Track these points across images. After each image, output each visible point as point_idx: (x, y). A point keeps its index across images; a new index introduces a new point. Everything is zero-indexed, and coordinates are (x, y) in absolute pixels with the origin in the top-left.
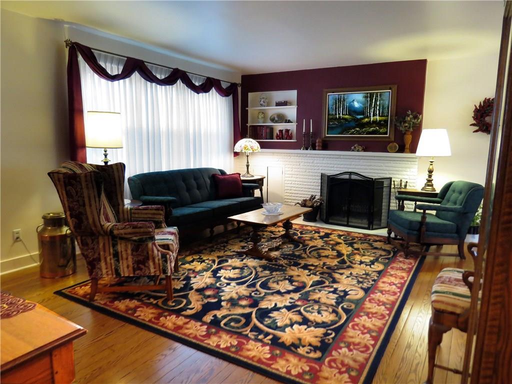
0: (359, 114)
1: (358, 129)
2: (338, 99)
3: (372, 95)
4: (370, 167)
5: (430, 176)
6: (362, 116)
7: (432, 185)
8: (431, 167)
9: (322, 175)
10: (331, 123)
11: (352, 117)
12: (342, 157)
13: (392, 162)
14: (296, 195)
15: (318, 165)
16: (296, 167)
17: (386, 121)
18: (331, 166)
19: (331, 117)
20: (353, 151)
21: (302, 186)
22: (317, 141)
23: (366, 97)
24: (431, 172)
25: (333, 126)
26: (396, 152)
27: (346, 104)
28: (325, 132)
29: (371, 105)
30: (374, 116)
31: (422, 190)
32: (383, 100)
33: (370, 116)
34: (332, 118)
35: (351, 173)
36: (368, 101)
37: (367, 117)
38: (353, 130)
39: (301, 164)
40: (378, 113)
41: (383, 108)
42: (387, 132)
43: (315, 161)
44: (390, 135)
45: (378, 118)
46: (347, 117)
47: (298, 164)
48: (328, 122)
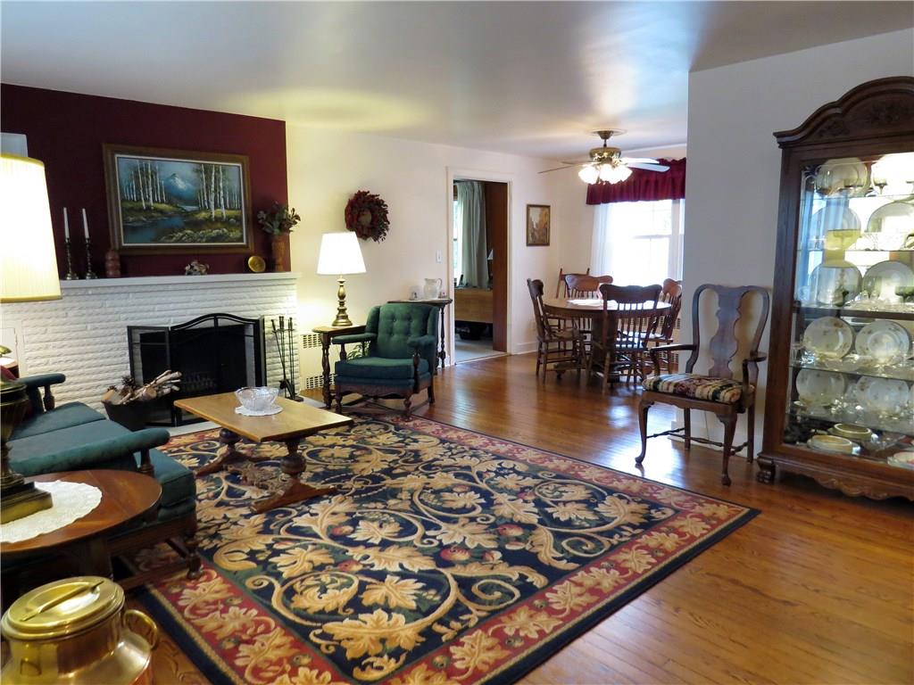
0: (188, 202)
1: (189, 232)
2: (141, 169)
3: (207, 170)
5: (342, 304)
7: (346, 317)
8: (342, 290)
9: (130, 329)
10: (131, 219)
11: (175, 209)
12: (170, 287)
13: (259, 288)
15: (117, 309)
16: (57, 321)
17: (238, 219)
19: (129, 205)
20: (190, 274)
21: (81, 364)
23: (198, 171)
24: (342, 297)
25: (136, 224)
26: (264, 272)
27: (160, 181)
28: (120, 238)
29: (208, 187)
30: (216, 207)
31: (334, 325)
32: (229, 180)
33: (209, 208)
34: (132, 209)
36: (202, 180)
37: (205, 209)
38: (181, 234)
39: (71, 313)
40: (222, 202)
41: (231, 195)
42: (242, 236)
43: (108, 303)
44: (247, 242)
45: (224, 212)
46: (163, 206)
47: (61, 313)
48: (123, 218)
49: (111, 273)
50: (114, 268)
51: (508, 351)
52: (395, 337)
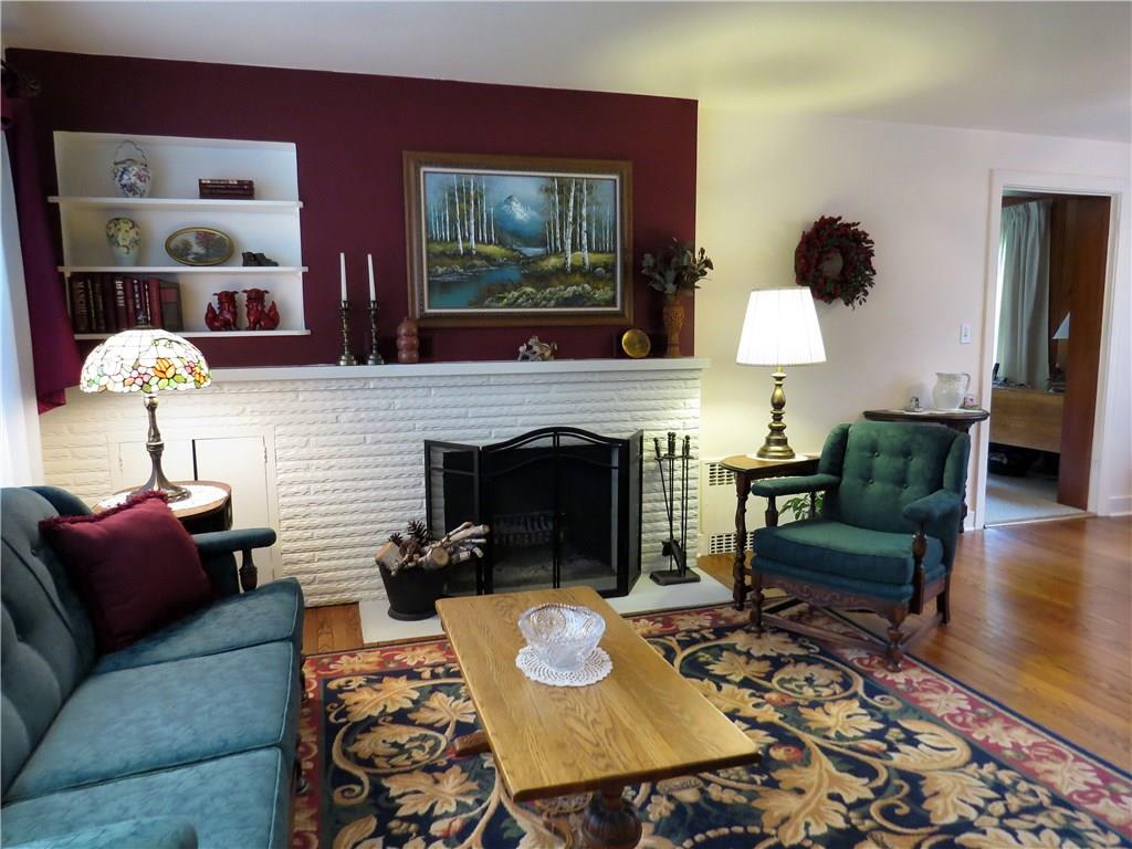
0: (529, 242)
1: (529, 290)
2: (460, 190)
3: (563, 189)
4: (580, 406)
5: (777, 418)
6: (539, 250)
7: (784, 442)
8: (779, 392)
9: (430, 446)
10: (440, 270)
11: (508, 253)
12: (492, 380)
13: (638, 385)
14: (331, 531)
15: (411, 413)
16: (324, 428)
17: (610, 268)
18: (455, 412)
19: (438, 248)
20: (525, 358)
21: (354, 496)
22: (403, 331)
23: (548, 190)
24: (778, 405)
26: (648, 357)
27: (488, 208)
28: (422, 300)
29: (563, 216)
30: (574, 248)
31: (760, 455)
32: (597, 203)
33: (563, 251)
34: (443, 254)
35: (556, 432)
36: (554, 204)
37: (556, 252)
38: (516, 294)
39: (343, 417)
40: (585, 241)
41: (599, 229)
42: (614, 297)
43: (398, 403)
44: (623, 307)
45: (586, 257)
46: (491, 249)
47: (331, 416)
48: (428, 267)
49: (404, 356)
50: (410, 348)
51: (1091, 508)
52: (876, 488)
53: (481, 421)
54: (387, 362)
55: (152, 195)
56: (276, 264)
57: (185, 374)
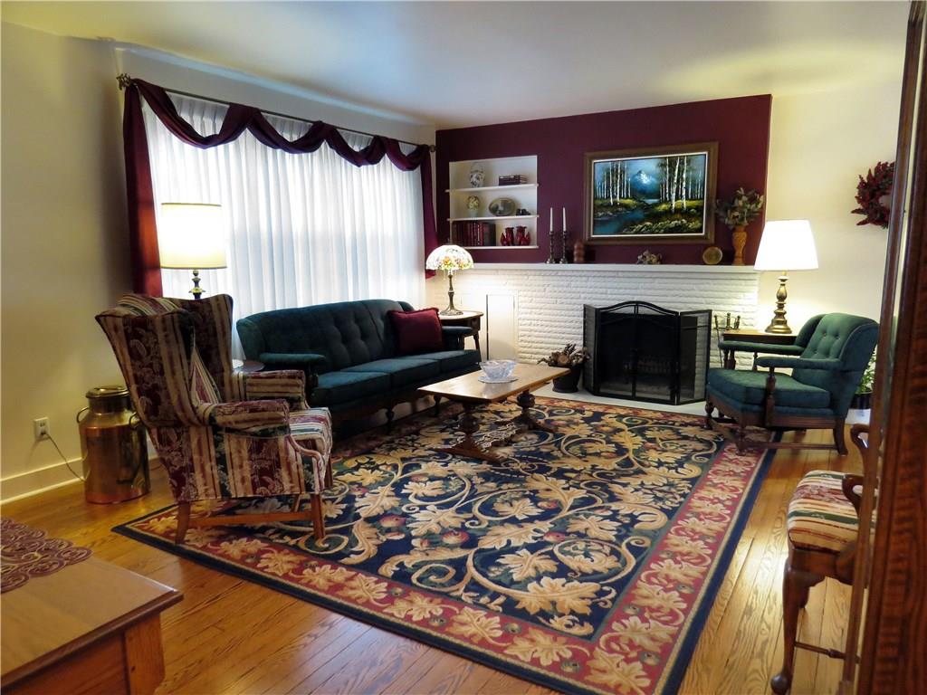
0: (651, 196)
1: (648, 223)
2: (613, 170)
3: (672, 163)
4: (672, 292)
5: (781, 306)
6: (656, 201)
7: (784, 323)
8: (782, 289)
9: (586, 309)
10: (600, 214)
11: (638, 203)
13: (710, 281)
14: (539, 345)
16: (539, 294)
17: (699, 209)
18: (601, 290)
19: (600, 202)
20: (641, 263)
21: (551, 329)
22: (576, 247)
23: (663, 165)
24: (782, 298)
25: (604, 218)
26: (720, 264)
27: (627, 178)
28: (590, 231)
29: (671, 179)
30: (677, 199)
31: (766, 331)
32: (693, 170)
33: (670, 200)
34: (602, 206)
35: (637, 304)
36: (666, 173)
37: (665, 201)
38: (641, 226)
39: (548, 289)
40: (684, 193)
41: (694, 185)
42: (702, 227)
43: (573, 284)
44: (706, 233)
45: (685, 203)
46: (628, 201)
47: (542, 288)
48: (594, 212)
49: (575, 259)
50: (579, 255)
53: (614, 296)
54: (569, 263)
55: (484, 186)
56: (529, 214)
57: (455, 263)
